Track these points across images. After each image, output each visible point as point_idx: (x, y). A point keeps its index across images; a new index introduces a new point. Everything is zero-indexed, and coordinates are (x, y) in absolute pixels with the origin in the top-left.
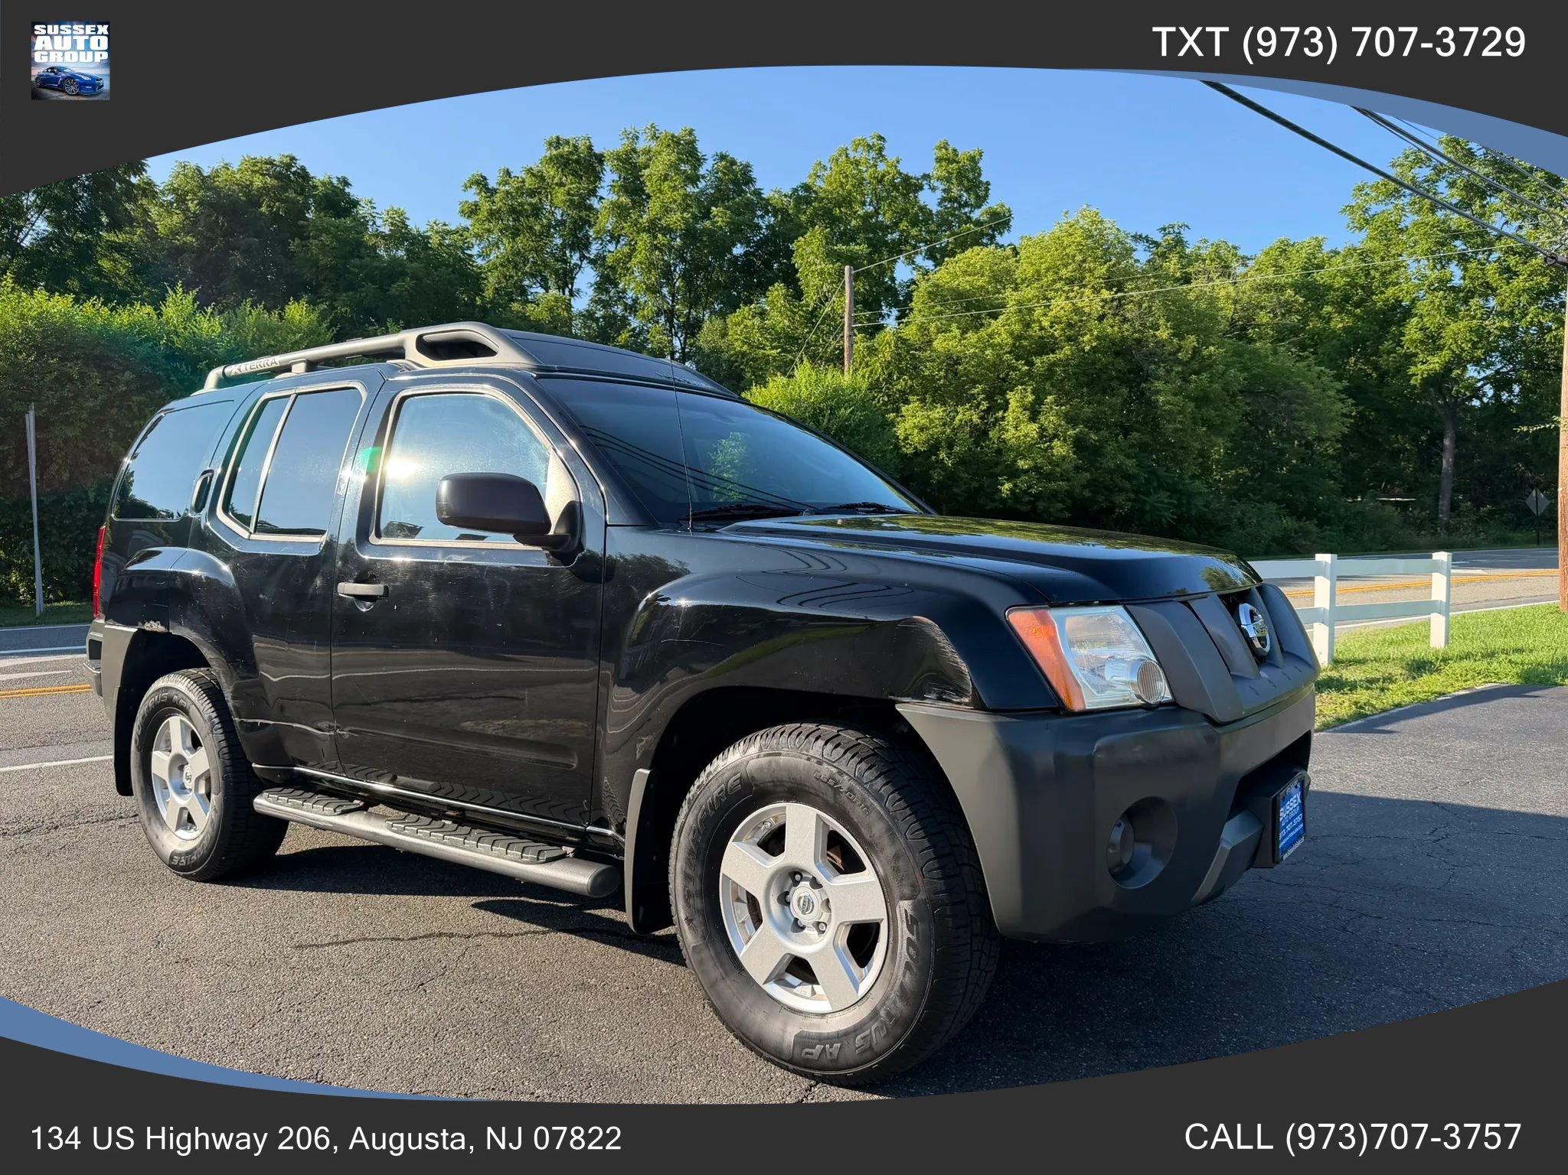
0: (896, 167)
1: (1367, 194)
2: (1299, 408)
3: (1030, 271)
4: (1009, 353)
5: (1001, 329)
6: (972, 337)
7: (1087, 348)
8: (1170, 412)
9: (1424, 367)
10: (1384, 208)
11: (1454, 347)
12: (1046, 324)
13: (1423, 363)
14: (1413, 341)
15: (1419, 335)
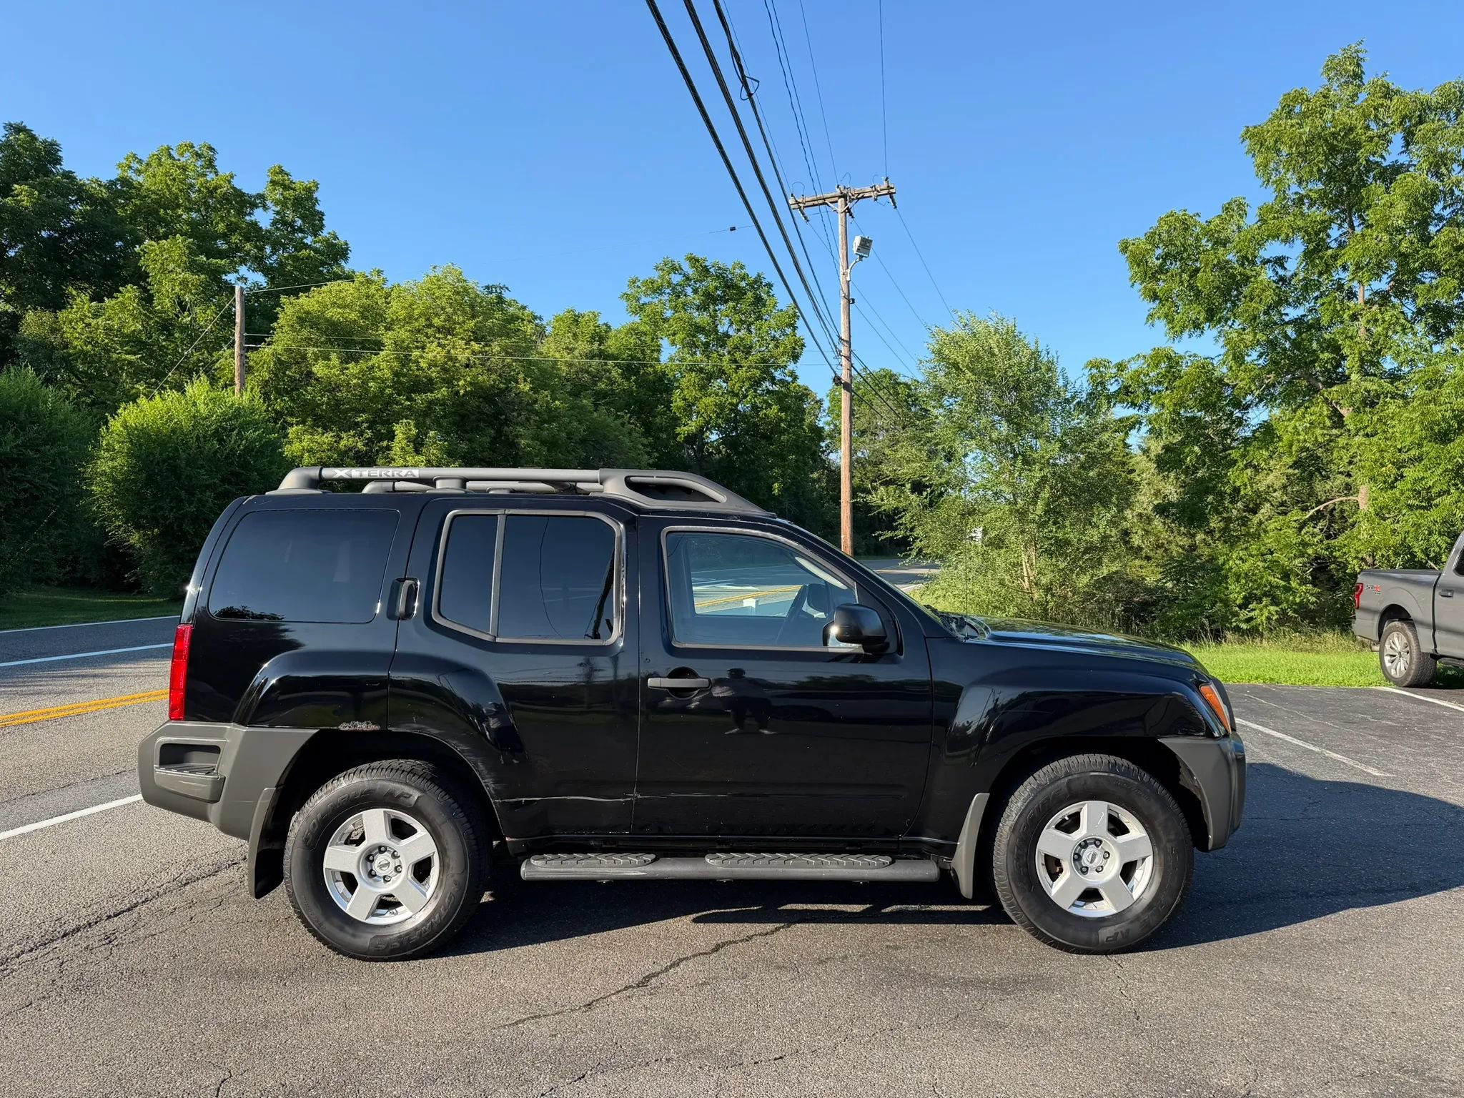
0: (229, 182)
1: (638, 287)
2: (618, 457)
3: (402, 314)
4: (391, 387)
5: (383, 363)
6: (353, 368)
7: (462, 392)
8: (529, 453)
9: (685, 428)
10: (650, 300)
11: (705, 415)
12: (423, 365)
13: (685, 426)
14: (678, 408)
15: (681, 403)
